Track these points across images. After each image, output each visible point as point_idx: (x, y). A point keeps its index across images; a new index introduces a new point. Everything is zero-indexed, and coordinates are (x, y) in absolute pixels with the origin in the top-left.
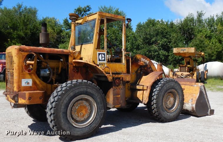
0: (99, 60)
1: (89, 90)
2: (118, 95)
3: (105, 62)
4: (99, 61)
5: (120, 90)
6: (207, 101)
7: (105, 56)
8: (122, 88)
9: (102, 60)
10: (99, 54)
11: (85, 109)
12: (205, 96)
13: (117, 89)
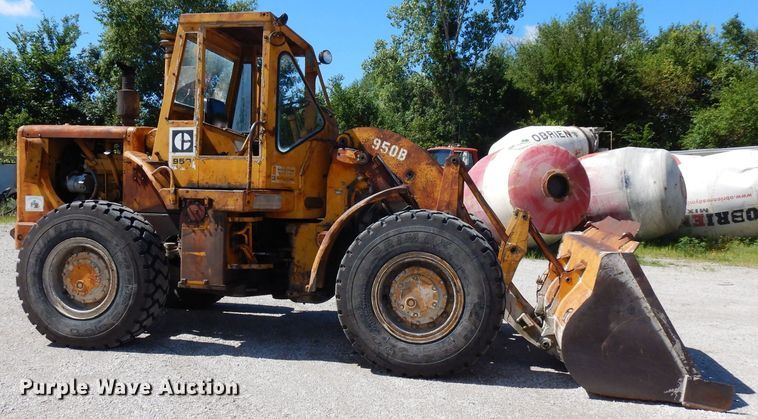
0: (175, 150)
1: (94, 227)
2: (200, 251)
3: (193, 154)
4: (173, 154)
5: (206, 235)
6: (663, 334)
7: (191, 136)
8: (212, 231)
9: (183, 151)
10: (175, 133)
11: (88, 275)
12: (645, 304)
13: (194, 231)
